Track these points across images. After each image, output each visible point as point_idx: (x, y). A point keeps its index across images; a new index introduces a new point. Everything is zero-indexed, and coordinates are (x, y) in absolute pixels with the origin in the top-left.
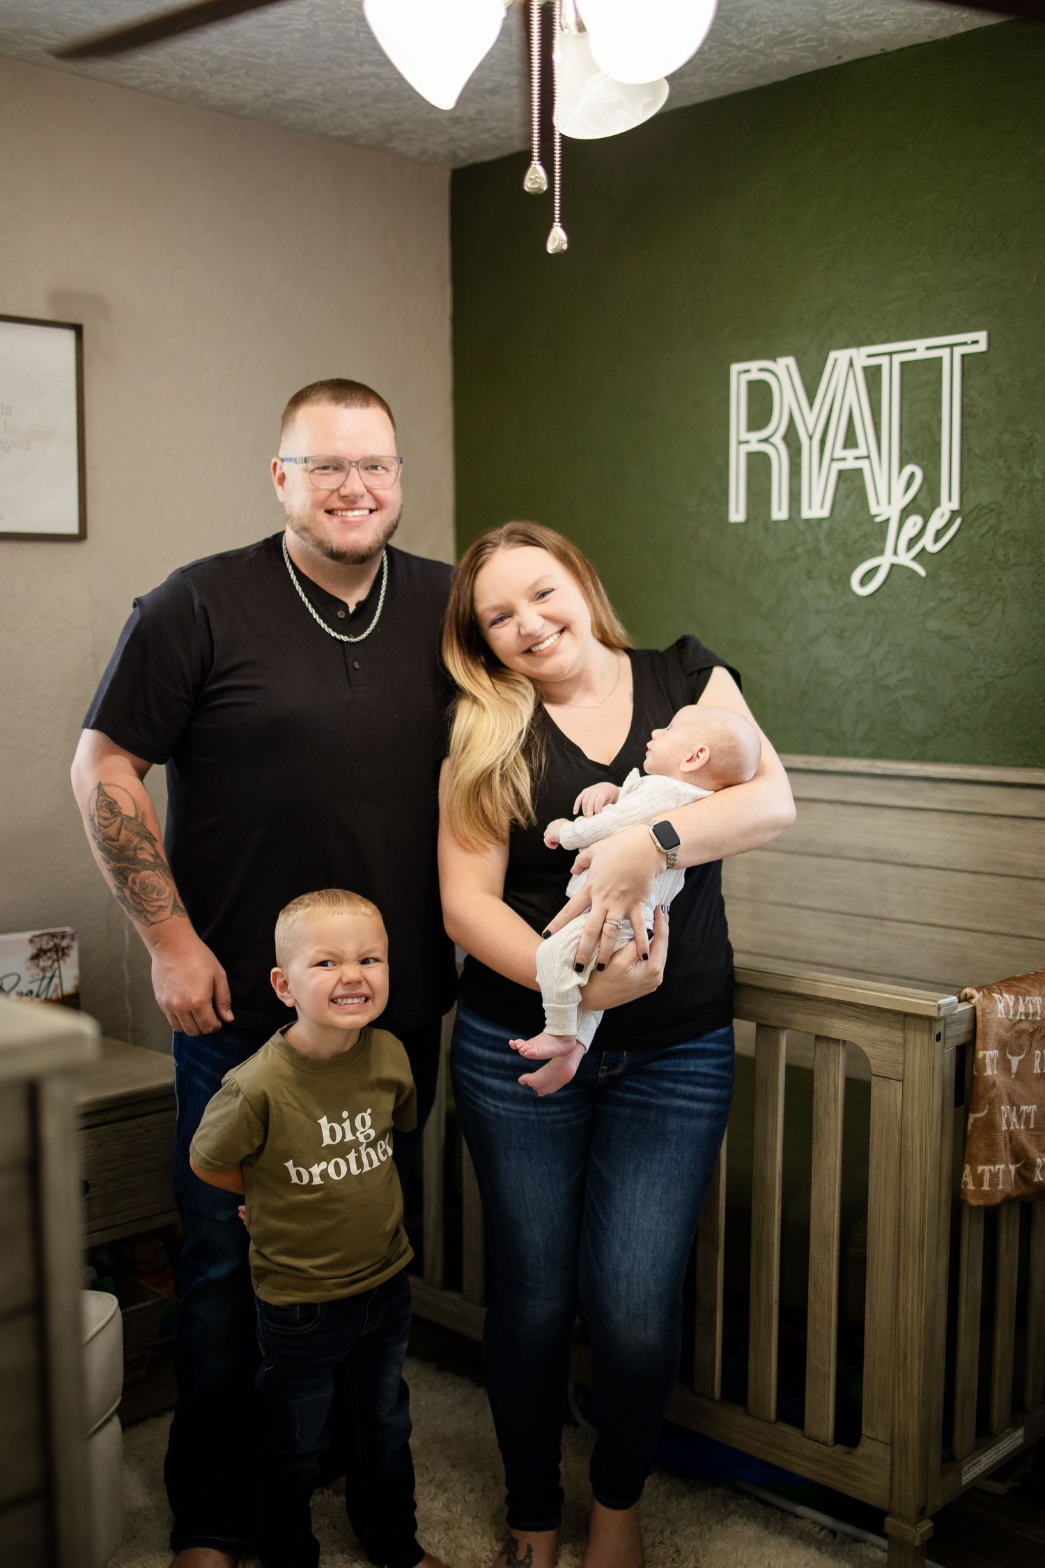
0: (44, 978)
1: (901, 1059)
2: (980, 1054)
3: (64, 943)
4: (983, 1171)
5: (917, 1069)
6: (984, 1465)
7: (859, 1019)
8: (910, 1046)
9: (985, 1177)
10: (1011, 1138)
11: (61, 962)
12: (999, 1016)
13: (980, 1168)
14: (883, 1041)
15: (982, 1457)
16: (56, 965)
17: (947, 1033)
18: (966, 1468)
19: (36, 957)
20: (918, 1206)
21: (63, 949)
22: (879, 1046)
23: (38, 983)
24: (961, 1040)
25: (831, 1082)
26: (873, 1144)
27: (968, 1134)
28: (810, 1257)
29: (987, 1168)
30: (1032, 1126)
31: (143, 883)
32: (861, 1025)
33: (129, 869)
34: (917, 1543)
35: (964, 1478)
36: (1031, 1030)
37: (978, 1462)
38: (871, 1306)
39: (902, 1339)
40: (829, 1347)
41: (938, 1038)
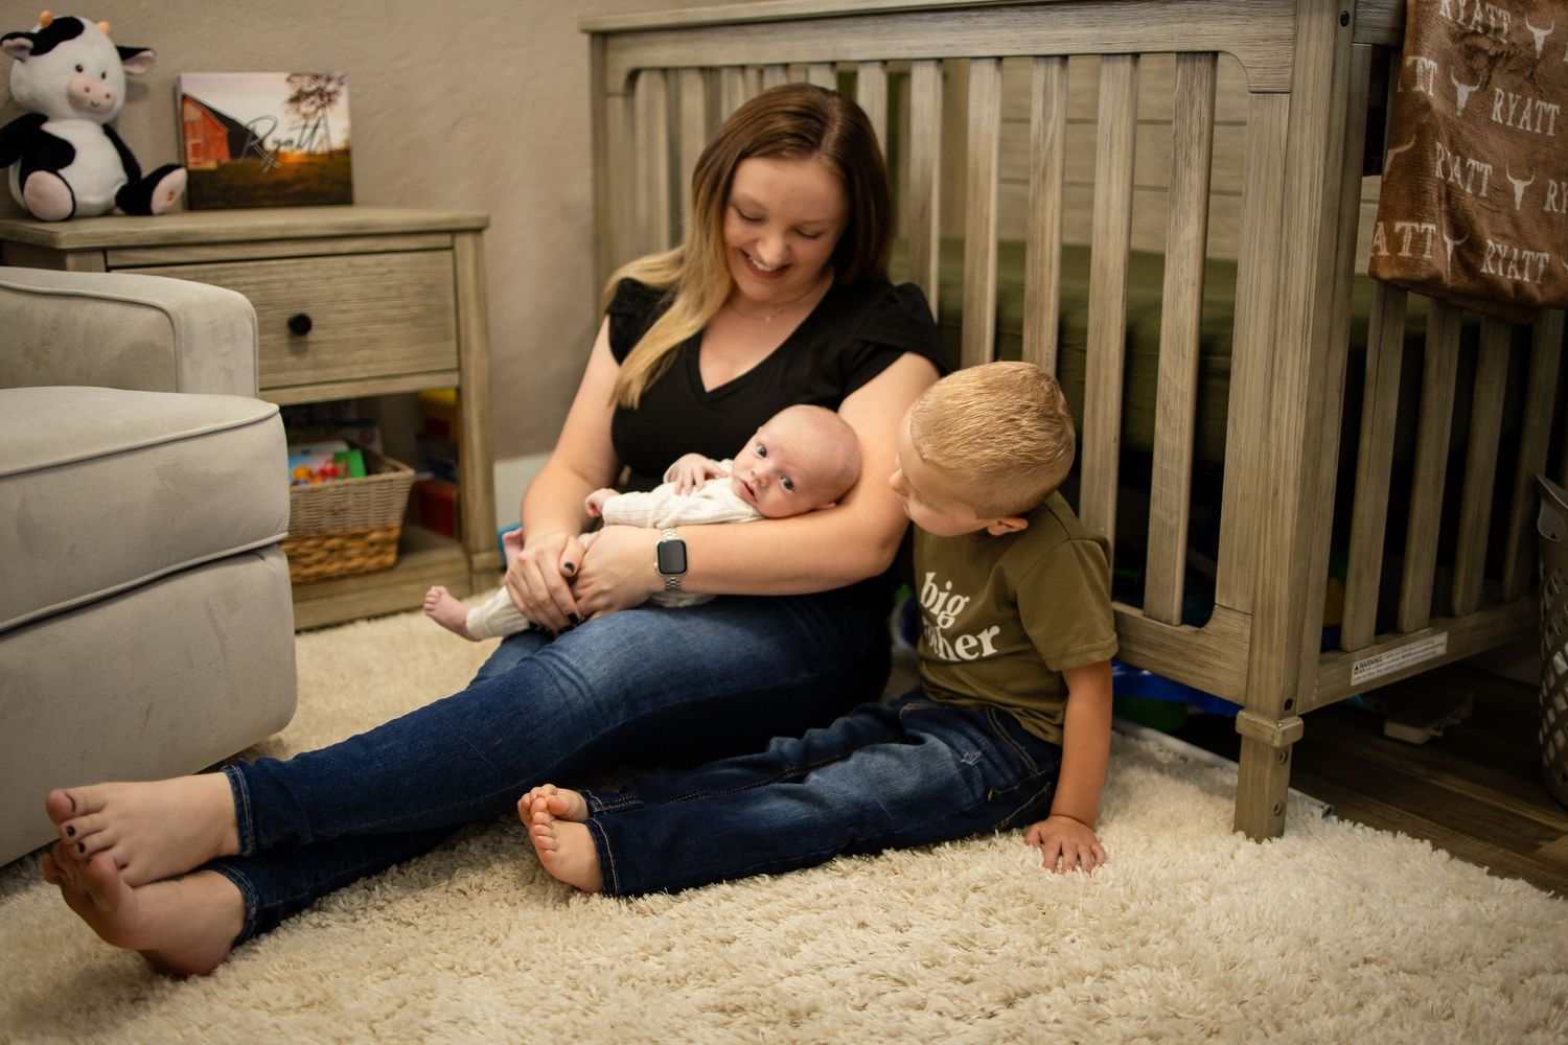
0: (305, 127)
1: (1290, 59)
2: (1409, 61)
3: (330, 87)
4: (1403, 229)
6: (1384, 667)
7: (1234, 14)
8: (1302, 37)
9: (1405, 237)
10: (1448, 194)
11: (328, 110)
12: (1442, 13)
13: (1398, 226)
14: (1266, 40)
15: (1384, 655)
16: (320, 113)
17: (1359, 16)
18: (1357, 664)
19: (296, 99)
20: (1303, 271)
21: (329, 94)
22: (1261, 49)
23: (299, 132)
24: (1381, 36)
26: (1247, 193)
28: (1160, 372)
29: (1408, 225)
30: (1483, 193)
32: (1239, 22)
34: (1277, 743)
35: (1354, 677)
36: (1491, 53)
37: (1377, 661)
38: (1235, 425)
39: (1273, 466)
40: (1179, 493)
41: (1344, 20)
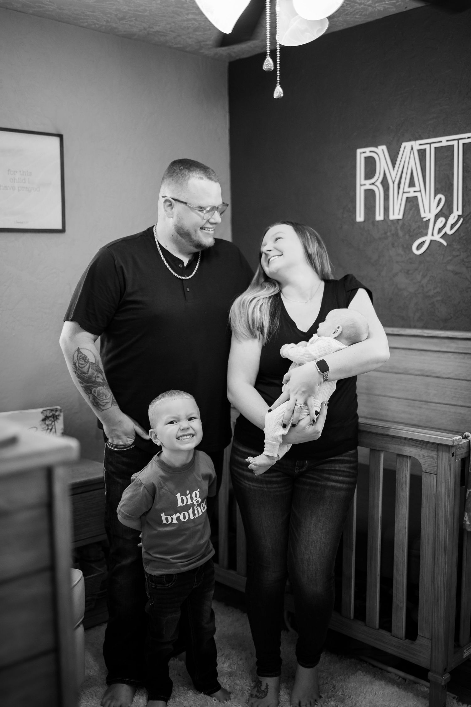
0: (48, 429)
1: (436, 464)
3: (57, 414)
5: (443, 469)
7: (416, 446)
8: (440, 459)
11: (56, 422)
14: (428, 457)
16: (53, 423)
17: (457, 452)
18: (465, 650)
19: (44, 420)
20: (444, 532)
21: (56, 416)
22: (426, 459)
24: (463, 456)
25: (404, 475)
26: (423, 503)
27: (467, 499)
28: (394, 554)
31: (98, 392)
32: (418, 449)
33: (92, 386)
34: (443, 684)
35: (464, 655)
38: (422, 576)
39: (436, 591)
40: (403, 595)
41: (453, 455)
